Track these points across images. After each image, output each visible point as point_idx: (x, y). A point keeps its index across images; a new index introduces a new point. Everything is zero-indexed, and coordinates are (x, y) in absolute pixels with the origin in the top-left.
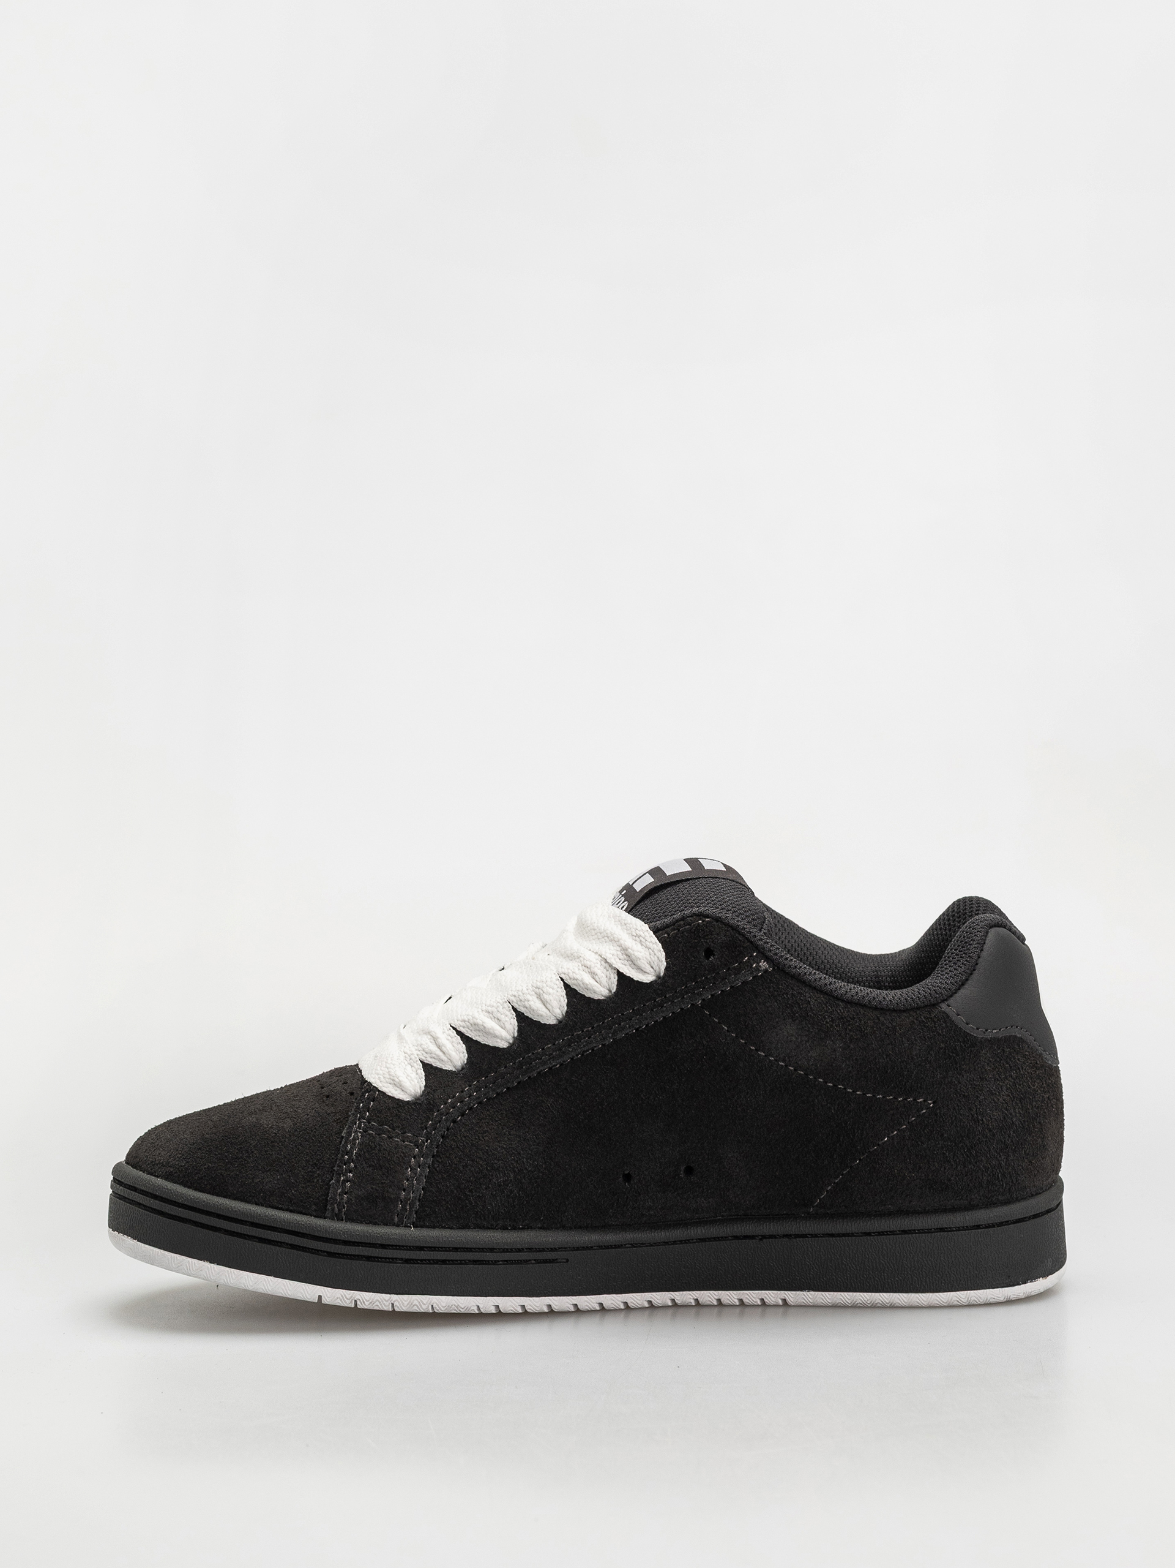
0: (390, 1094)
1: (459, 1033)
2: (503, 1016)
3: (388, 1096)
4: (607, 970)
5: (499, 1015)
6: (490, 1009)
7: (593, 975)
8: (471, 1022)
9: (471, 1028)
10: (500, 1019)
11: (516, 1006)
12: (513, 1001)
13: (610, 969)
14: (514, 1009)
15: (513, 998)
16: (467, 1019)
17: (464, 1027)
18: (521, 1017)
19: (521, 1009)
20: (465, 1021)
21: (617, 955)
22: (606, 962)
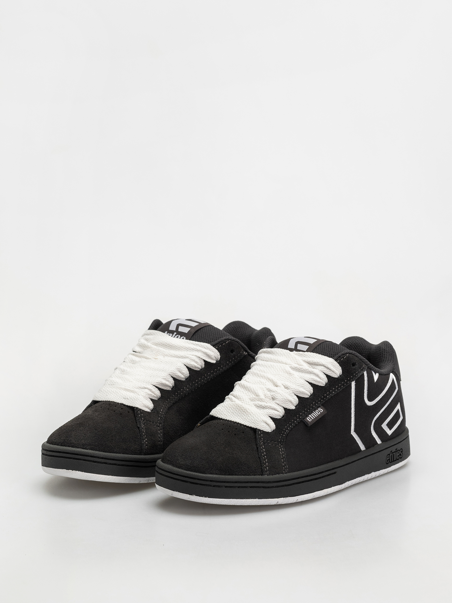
0: (145, 410)
1: (156, 387)
2: (169, 379)
3: (145, 411)
4: (200, 361)
5: (168, 379)
6: (164, 377)
7: (196, 362)
8: (160, 383)
9: (160, 385)
10: (169, 380)
11: (172, 375)
12: (171, 374)
13: (201, 360)
14: (172, 377)
15: (170, 373)
16: (158, 382)
17: (158, 385)
18: (174, 379)
19: (175, 377)
20: (158, 383)
21: (203, 355)
22: (200, 358)
